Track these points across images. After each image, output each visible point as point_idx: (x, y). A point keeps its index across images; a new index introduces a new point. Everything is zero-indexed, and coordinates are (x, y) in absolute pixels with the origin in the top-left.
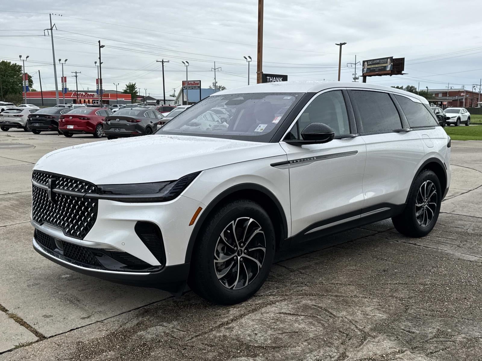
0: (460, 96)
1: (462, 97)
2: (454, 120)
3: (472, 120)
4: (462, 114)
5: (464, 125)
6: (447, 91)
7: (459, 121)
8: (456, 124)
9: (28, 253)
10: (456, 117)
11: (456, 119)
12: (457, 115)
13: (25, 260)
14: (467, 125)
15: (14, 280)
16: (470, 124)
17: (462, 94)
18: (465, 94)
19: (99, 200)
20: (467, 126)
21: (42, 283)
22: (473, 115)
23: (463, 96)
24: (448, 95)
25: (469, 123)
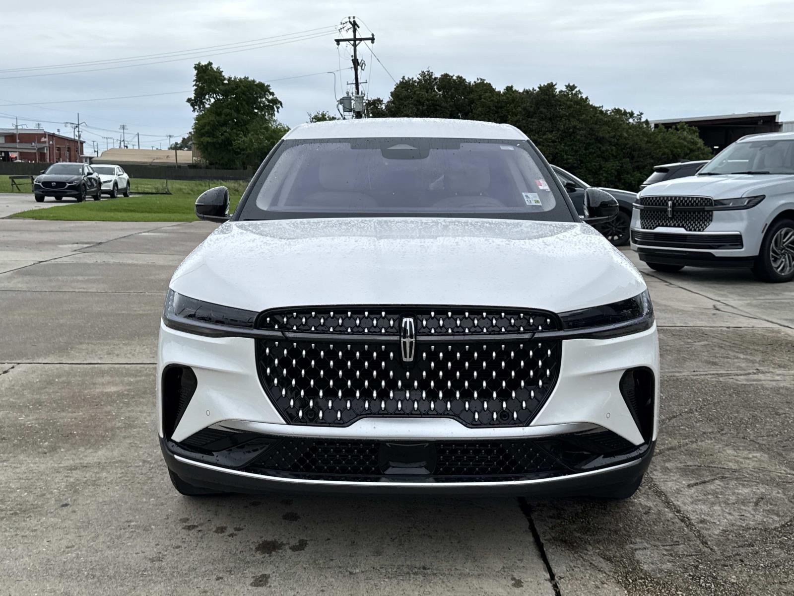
0: (39, 142)
1: (44, 145)
2: (109, 186)
3: (133, 188)
4: (119, 175)
5: (123, 196)
6: (15, 132)
7: (116, 188)
8: (112, 194)
10: (111, 181)
11: (111, 184)
12: (113, 178)
14: (126, 195)
16: (131, 193)
17: (43, 139)
18: (46, 140)
19: (564, 342)
20: (126, 198)
22: (133, 179)
23: (45, 142)
24: (18, 141)
25: (128, 192)
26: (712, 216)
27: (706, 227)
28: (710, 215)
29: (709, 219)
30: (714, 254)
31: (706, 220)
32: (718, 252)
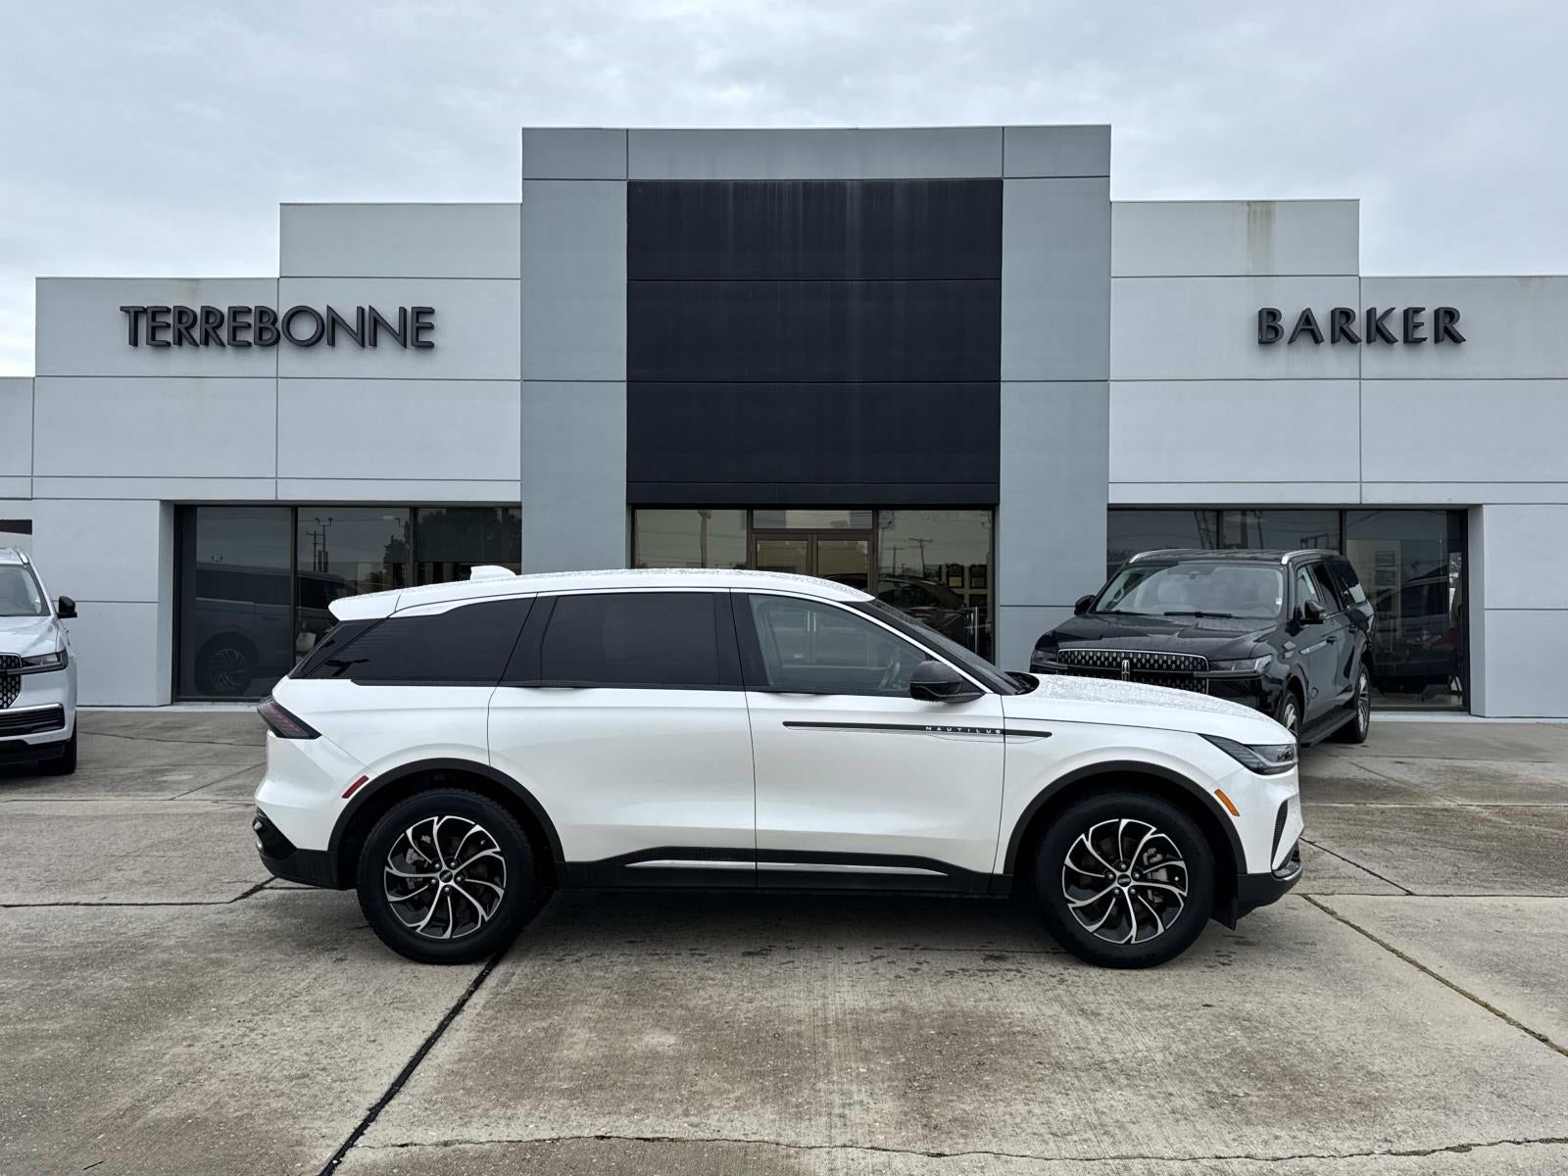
9: (1311, 1005)
13: (1319, 991)
15: (1340, 958)
21: (1291, 944)
26: (19, 683)
27: (13, 701)
28: (16, 683)
29: (16, 688)
30: (28, 742)
31: (10, 691)
32: (31, 738)
